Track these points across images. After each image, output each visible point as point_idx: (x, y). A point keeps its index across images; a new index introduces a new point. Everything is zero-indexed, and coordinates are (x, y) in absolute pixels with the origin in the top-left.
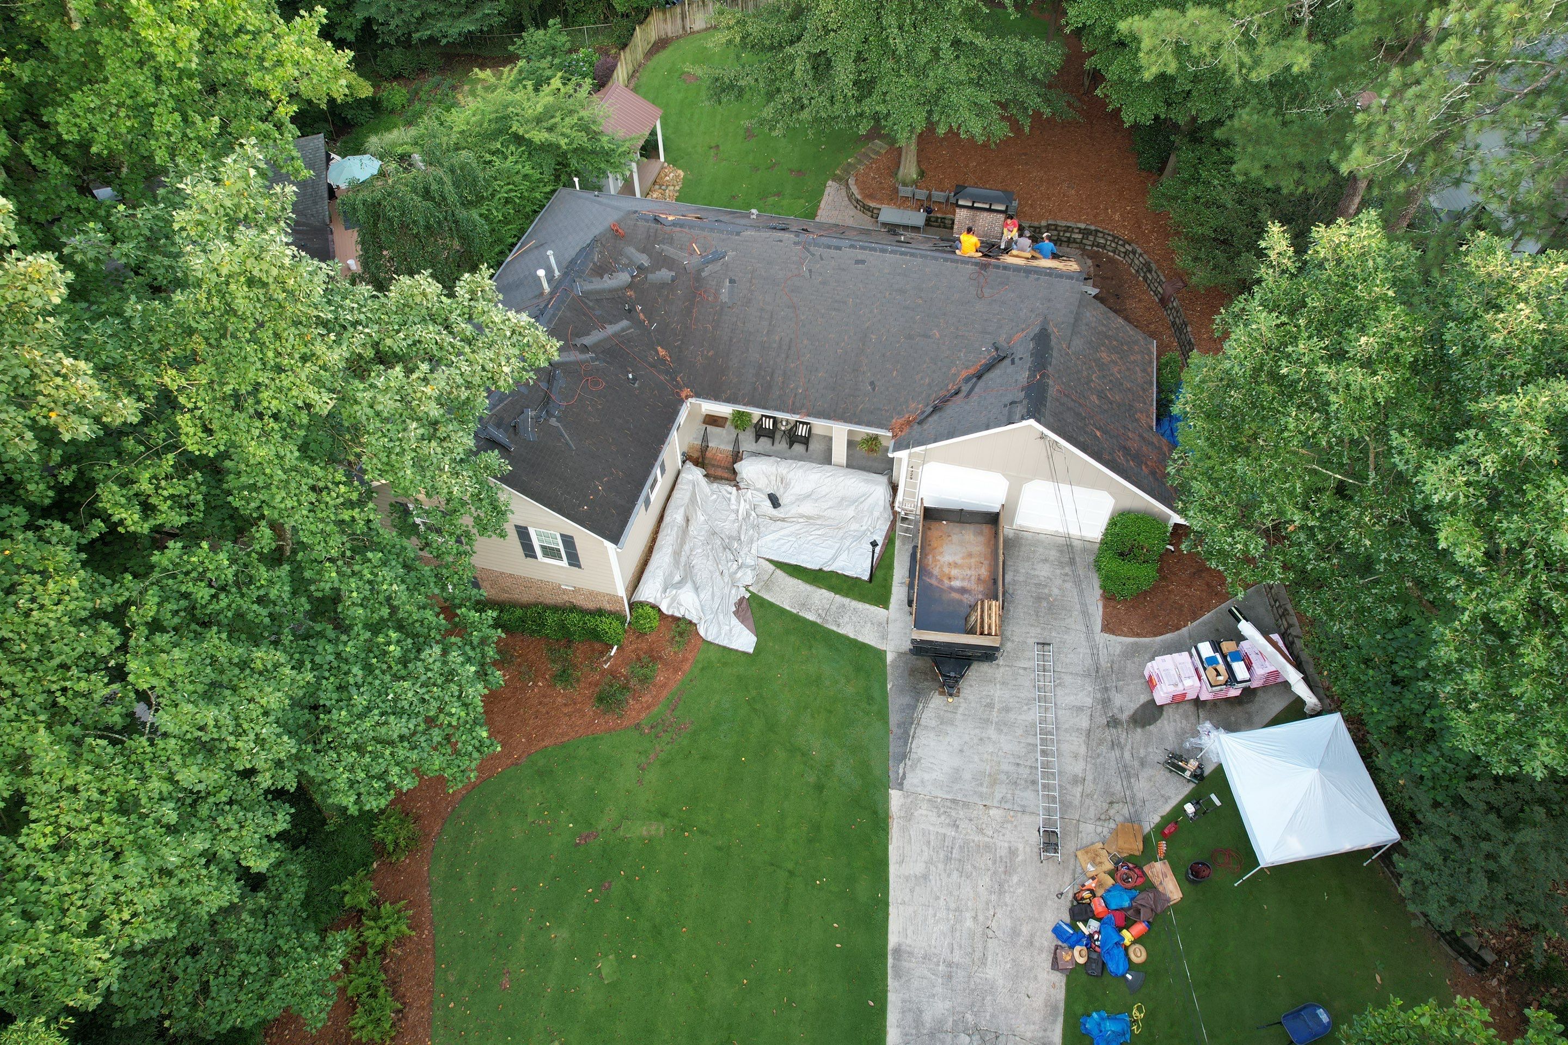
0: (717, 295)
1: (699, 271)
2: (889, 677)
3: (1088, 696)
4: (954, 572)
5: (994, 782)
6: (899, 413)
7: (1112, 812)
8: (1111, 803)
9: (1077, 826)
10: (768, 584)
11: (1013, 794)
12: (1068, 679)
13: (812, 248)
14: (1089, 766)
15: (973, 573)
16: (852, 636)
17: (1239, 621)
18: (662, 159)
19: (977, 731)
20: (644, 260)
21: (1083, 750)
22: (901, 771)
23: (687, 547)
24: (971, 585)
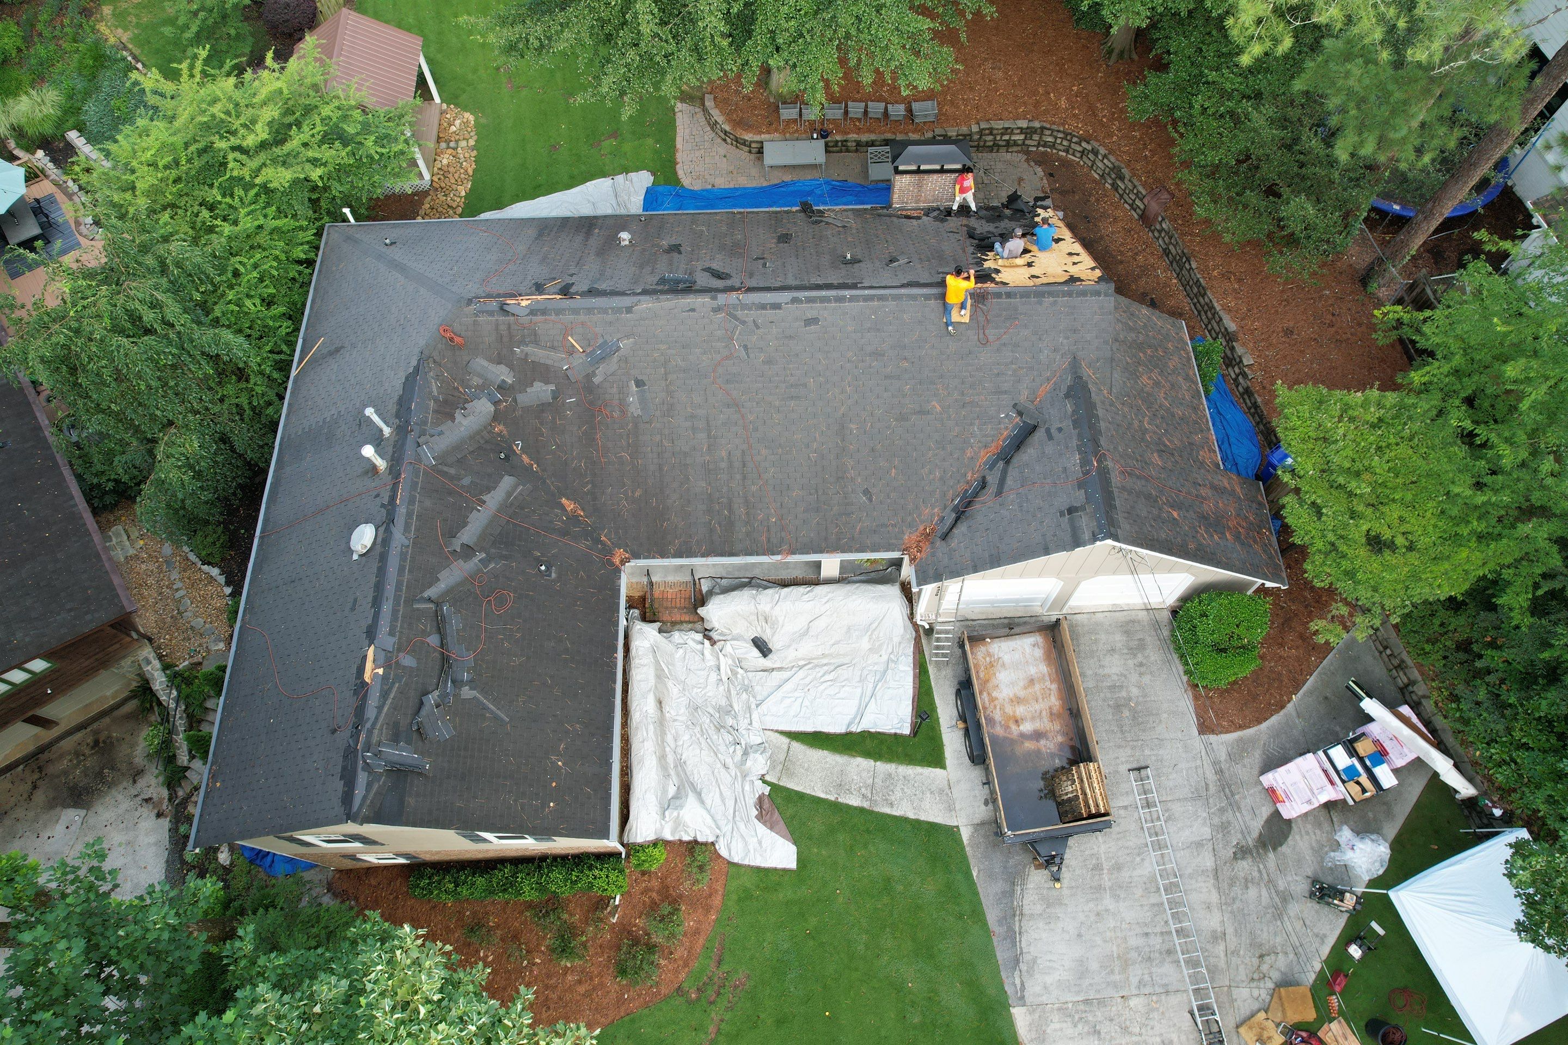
0: (623, 406)
1: (589, 377)
2: (972, 862)
3: (1204, 824)
4: (1020, 711)
5: (1126, 964)
6: (910, 526)
7: (1265, 968)
8: (1261, 956)
9: (1229, 994)
10: (786, 765)
11: (1150, 974)
12: (1177, 808)
13: (739, 313)
14: (1227, 916)
15: (1042, 706)
16: (911, 815)
17: (1361, 699)
18: (437, 99)
19: (1091, 905)
20: (504, 375)
21: (1214, 897)
22: (1018, 981)
23: (669, 738)
24: (1044, 724)
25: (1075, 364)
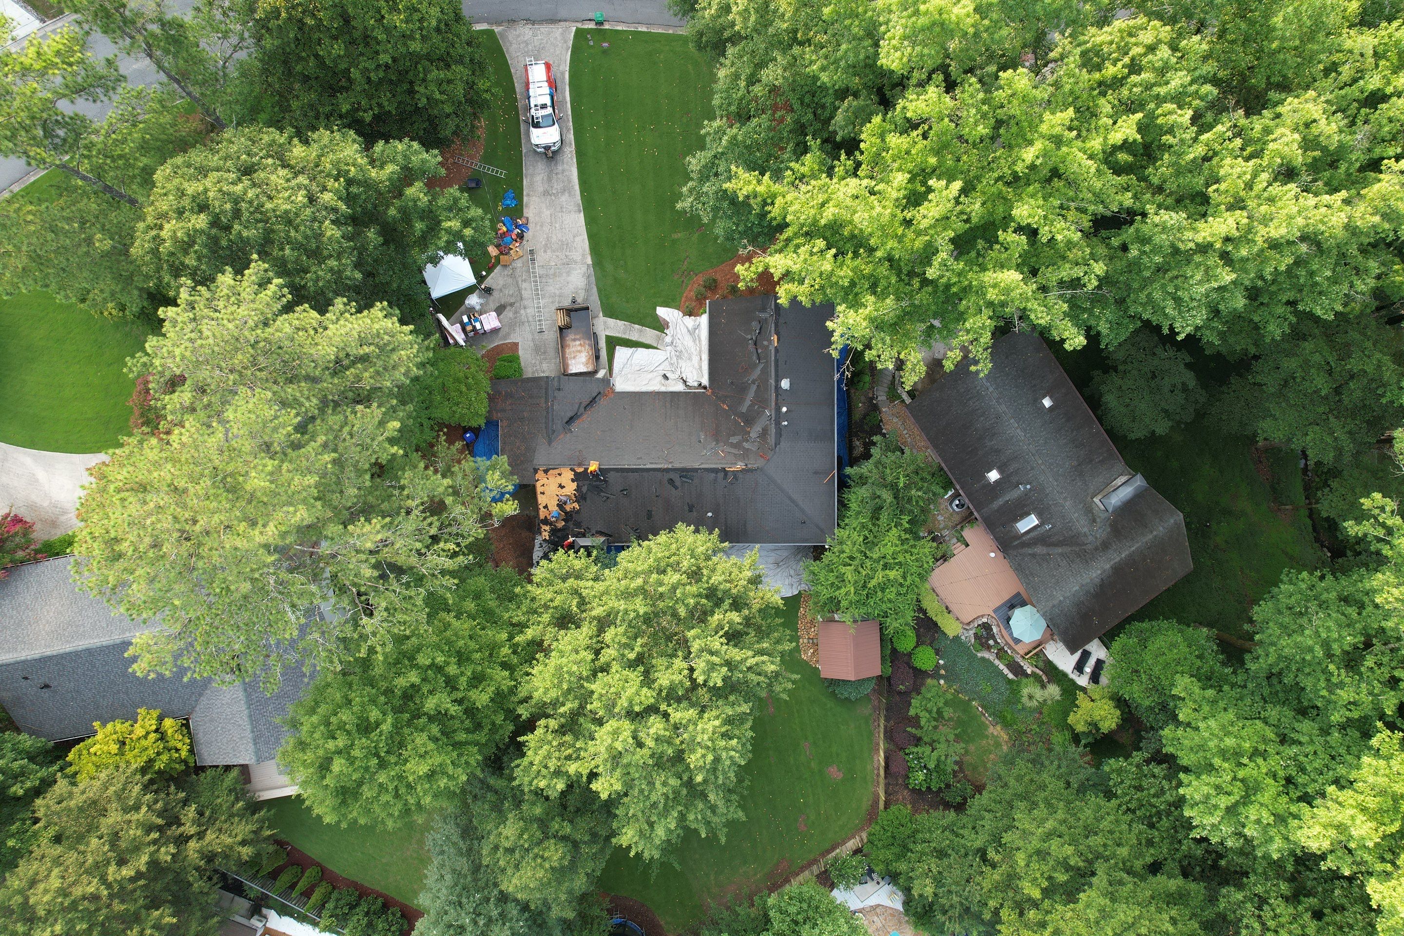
0: (706, 435)
2: (600, 307)
3: (522, 314)
4: (579, 349)
5: (554, 275)
7: (512, 271)
8: (512, 275)
9: (524, 265)
10: (658, 339)
11: (547, 272)
12: (531, 320)
13: (664, 461)
14: (520, 287)
15: (572, 350)
16: (618, 322)
17: (463, 348)
19: (563, 290)
21: (523, 292)
22: (589, 271)
23: (697, 347)
24: (572, 344)
25: (550, 443)
